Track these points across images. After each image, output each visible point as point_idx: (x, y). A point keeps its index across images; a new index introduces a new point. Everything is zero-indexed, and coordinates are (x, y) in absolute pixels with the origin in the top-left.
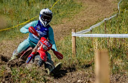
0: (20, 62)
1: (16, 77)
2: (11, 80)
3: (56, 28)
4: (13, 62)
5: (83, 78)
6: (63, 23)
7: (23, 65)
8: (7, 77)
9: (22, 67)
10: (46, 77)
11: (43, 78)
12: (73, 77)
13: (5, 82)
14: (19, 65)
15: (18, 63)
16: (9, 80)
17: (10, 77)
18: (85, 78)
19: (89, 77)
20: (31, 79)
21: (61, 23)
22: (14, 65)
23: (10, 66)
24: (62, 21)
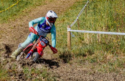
0: (31, 62)
1: (28, 75)
2: (24, 78)
3: (41, 9)
4: (24, 61)
5: (84, 75)
6: (46, 4)
7: (33, 65)
8: (21, 75)
9: (33, 66)
10: (56, 79)
11: (53, 79)
12: (74, 73)
13: (19, 80)
14: (30, 65)
15: (29, 63)
16: (22, 78)
17: (23, 75)
18: (85, 75)
19: (89, 75)
20: (43, 79)
21: (45, 4)
22: (25, 64)
23: (22, 64)
24: (45, 2)
